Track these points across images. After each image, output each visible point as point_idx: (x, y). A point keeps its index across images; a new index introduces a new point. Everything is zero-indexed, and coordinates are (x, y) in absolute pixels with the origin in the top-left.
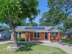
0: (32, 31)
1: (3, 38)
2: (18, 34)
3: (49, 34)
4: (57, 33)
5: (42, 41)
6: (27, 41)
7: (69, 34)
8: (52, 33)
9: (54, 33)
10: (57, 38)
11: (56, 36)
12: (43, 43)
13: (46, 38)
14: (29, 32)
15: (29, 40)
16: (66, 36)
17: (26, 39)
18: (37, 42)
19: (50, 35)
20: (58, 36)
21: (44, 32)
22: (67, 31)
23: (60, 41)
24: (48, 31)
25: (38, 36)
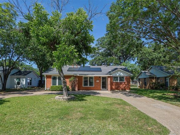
0: (81, 75)
1: (28, 87)
2: (57, 80)
3: (109, 79)
4: (123, 77)
5: (98, 91)
6: (72, 90)
7: (145, 78)
8: (115, 77)
9: (117, 77)
10: (122, 86)
11: (121, 83)
12: (99, 93)
13: (104, 86)
14: (76, 77)
15: (76, 89)
16: (139, 83)
17: (71, 89)
18: (90, 93)
19: (111, 82)
20: (125, 83)
21: (100, 77)
22: (142, 74)
23: (127, 91)
24: (106, 74)
25: (91, 84)
